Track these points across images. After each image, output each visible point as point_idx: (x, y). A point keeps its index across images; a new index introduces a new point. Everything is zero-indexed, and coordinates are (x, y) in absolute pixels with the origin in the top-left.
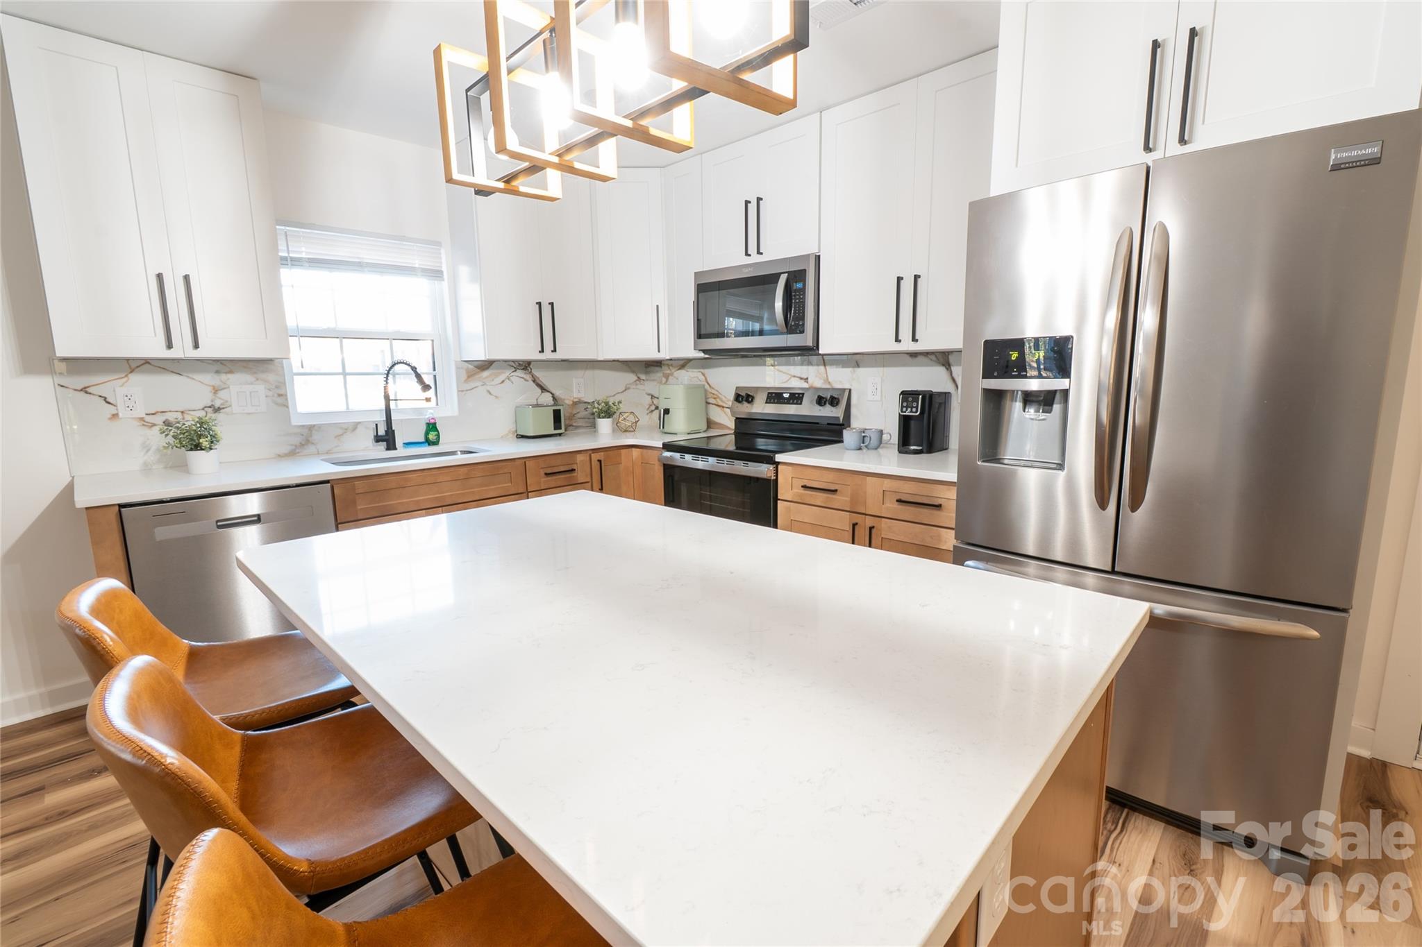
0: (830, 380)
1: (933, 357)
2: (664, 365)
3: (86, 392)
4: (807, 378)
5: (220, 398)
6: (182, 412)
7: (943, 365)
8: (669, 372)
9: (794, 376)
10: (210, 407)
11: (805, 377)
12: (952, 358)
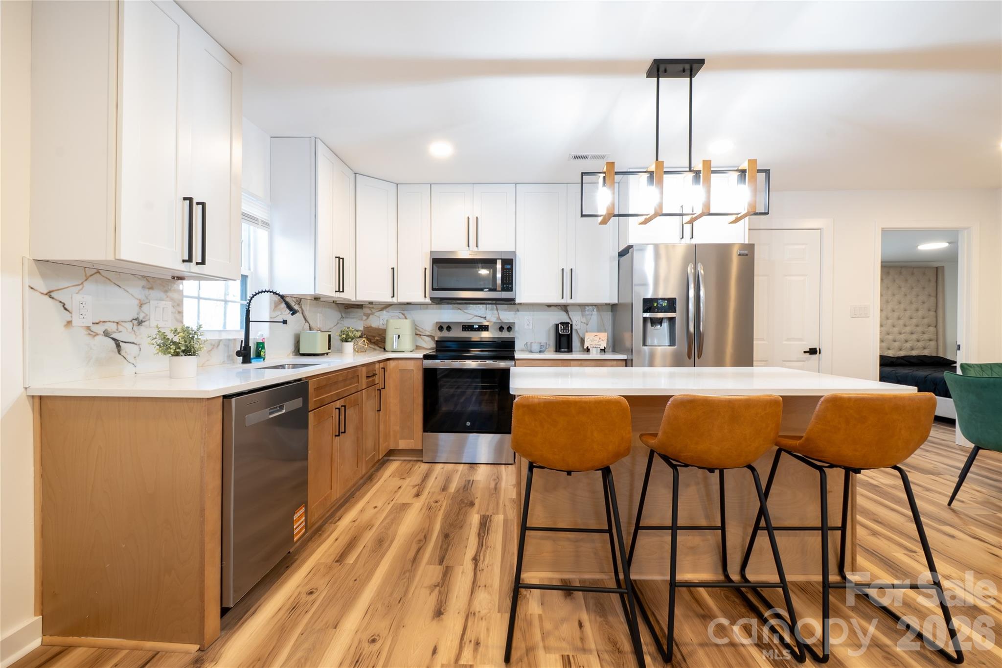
0: (501, 318)
1: (559, 307)
2: (365, 307)
3: (51, 297)
4: (486, 317)
5: (143, 312)
6: (117, 323)
7: (565, 311)
8: (370, 312)
9: (476, 316)
10: (136, 320)
11: (484, 316)
12: (569, 308)
